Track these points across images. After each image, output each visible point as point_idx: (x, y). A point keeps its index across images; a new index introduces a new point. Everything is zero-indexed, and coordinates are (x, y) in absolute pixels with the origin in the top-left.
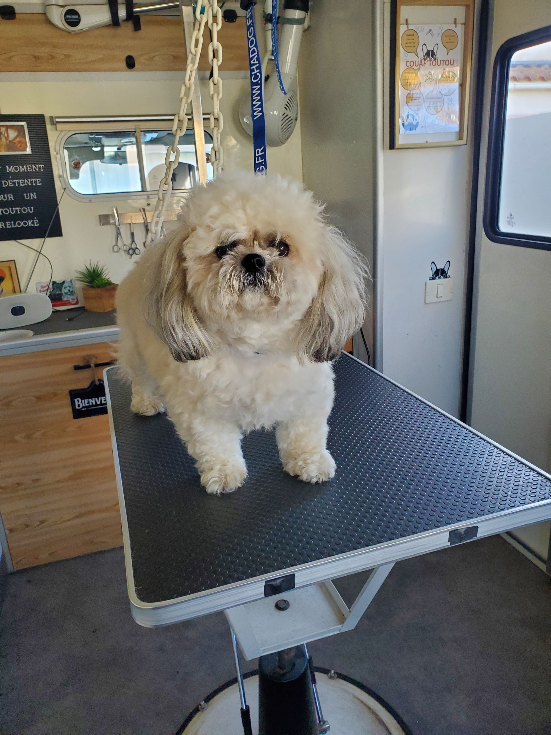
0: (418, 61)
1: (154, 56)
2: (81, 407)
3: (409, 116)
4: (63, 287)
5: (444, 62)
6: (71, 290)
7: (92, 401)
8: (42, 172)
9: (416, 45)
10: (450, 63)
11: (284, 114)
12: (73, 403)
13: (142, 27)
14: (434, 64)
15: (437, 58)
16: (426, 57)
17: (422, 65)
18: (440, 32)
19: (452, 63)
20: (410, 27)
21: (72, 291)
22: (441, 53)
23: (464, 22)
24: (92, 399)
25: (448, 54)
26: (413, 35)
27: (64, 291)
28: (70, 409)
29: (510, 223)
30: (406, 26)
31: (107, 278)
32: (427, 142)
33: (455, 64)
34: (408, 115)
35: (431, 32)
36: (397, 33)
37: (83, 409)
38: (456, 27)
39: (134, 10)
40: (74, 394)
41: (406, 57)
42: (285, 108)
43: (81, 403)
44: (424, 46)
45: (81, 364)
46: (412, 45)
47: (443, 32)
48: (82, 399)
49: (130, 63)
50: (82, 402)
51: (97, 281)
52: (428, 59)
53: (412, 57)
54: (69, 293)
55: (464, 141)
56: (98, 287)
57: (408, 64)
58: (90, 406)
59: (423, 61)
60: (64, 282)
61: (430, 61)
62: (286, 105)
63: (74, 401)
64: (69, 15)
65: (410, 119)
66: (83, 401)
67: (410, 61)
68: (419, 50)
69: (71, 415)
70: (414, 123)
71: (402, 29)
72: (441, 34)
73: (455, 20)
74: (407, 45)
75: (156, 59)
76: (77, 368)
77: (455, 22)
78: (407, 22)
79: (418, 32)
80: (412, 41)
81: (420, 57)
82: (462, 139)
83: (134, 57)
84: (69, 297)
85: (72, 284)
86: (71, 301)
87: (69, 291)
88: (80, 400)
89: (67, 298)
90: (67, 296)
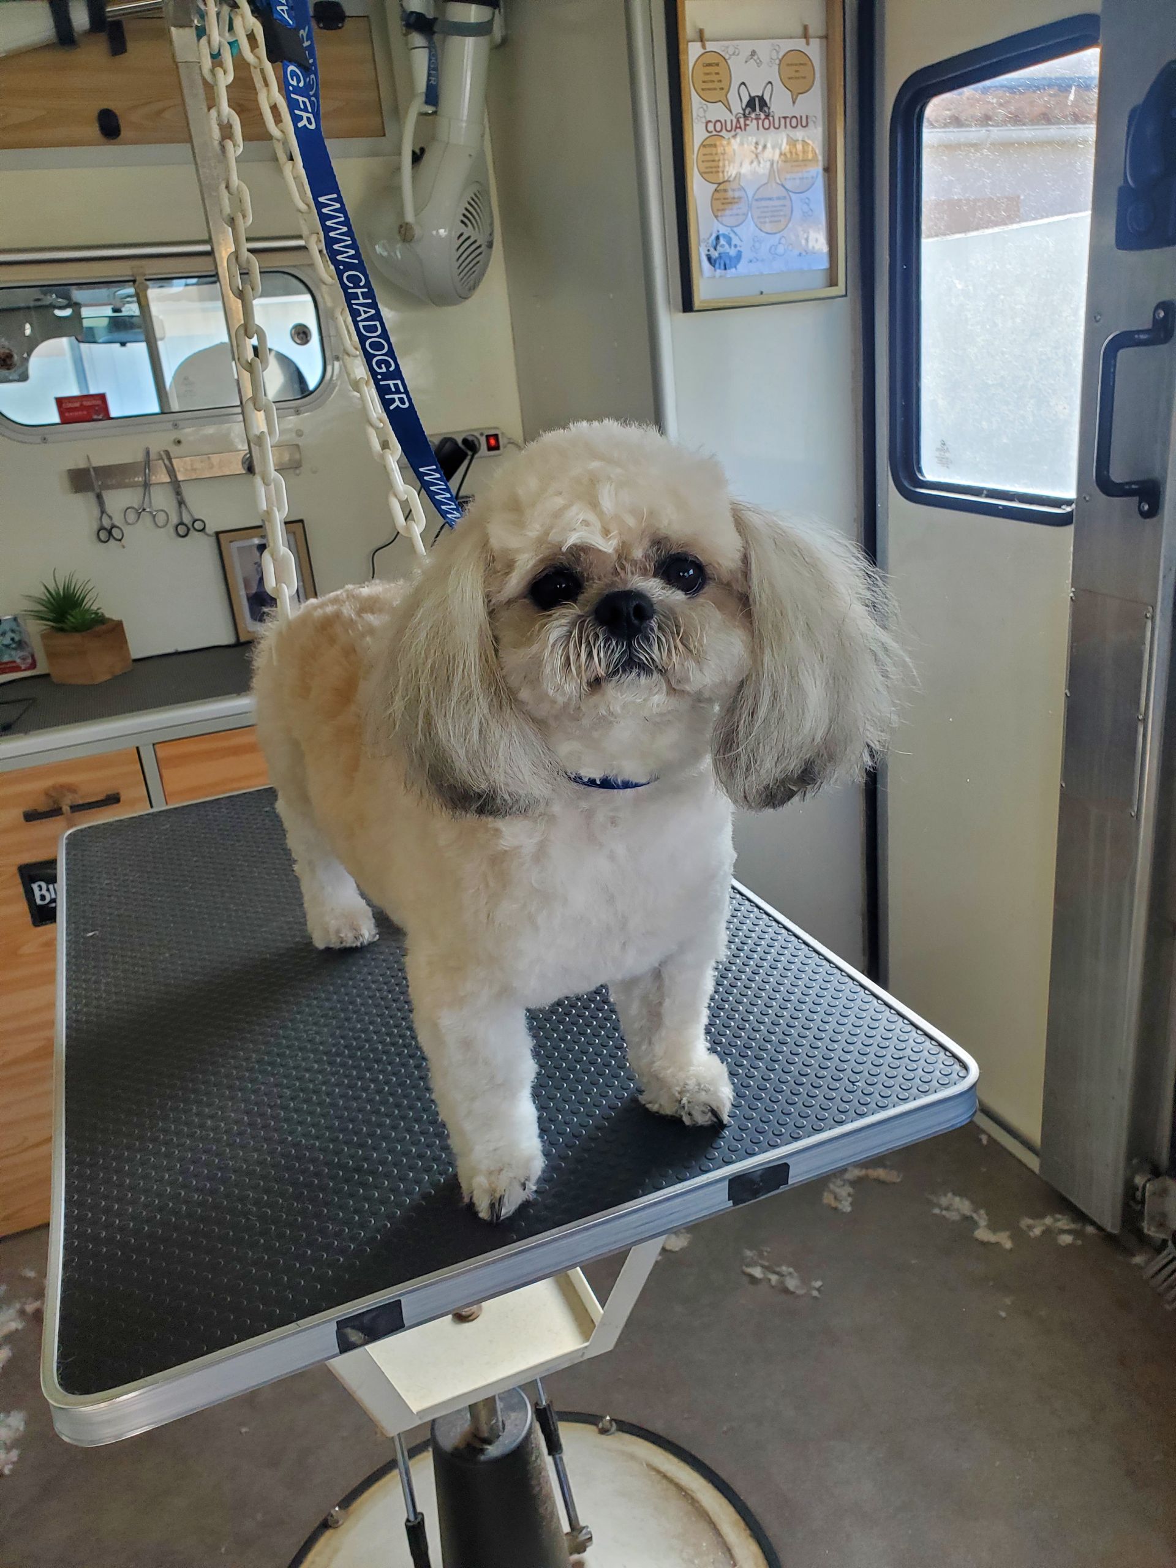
0: (732, 121)
1: (163, 110)
3: (721, 239)
5: (788, 120)
9: (724, 85)
10: (801, 122)
11: (461, 235)
12: (29, 894)
13: (131, 45)
14: (766, 126)
15: (772, 114)
16: (747, 112)
17: (740, 128)
18: (774, 55)
19: (804, 124)
20: (710, 46)
22: (780, 103)
23: (822, 33)
25: (794, 103)
26: (717, 65)
28: (23, 907)
29: (943, 461)
30: (699, 44)
31: (94, 608)
32: (762, 293)
33: (811, 124)
34: (718, 238)
35: (755, 57)
36: (682, 63)
38: (808, 43)
39: (108, 9)
41: (705, 111)
42: (462, 221)
44: (743, 86)
45: (42, 808)
46: (717, 85)
47: (780, 57)
49: (109, 126)
50: (48, 890)
51: (72, 616)
52: (753, 115)
53: (717, 112)
55: (840, 289)
56: (76, 629)
57: (711, 127)
59: (742, 121)
61: (757, 119)
62: (464, 214)
65: (722, 246)
66: (51, 887)
67: (713, 121)
68: (733, 96)
69: (28, 918)
70: (733, 252)
71: (692, 53)
72: (777, 62)
73: (806, 28)
74: (706, 86)
75: (167, 115)
76: (31, 816)
77: (806, 35)
78: (701, 37)
79: (727, 57)
80: (715, 78)
81: (734, 113)
82: (836, 285)
83: (117, 112)
84: (13, 653)
85: (18, 625)
86: (18, 661)
87: (12, 639)
88: (43, 885)
89: (11, 656)
90: (8, 651)
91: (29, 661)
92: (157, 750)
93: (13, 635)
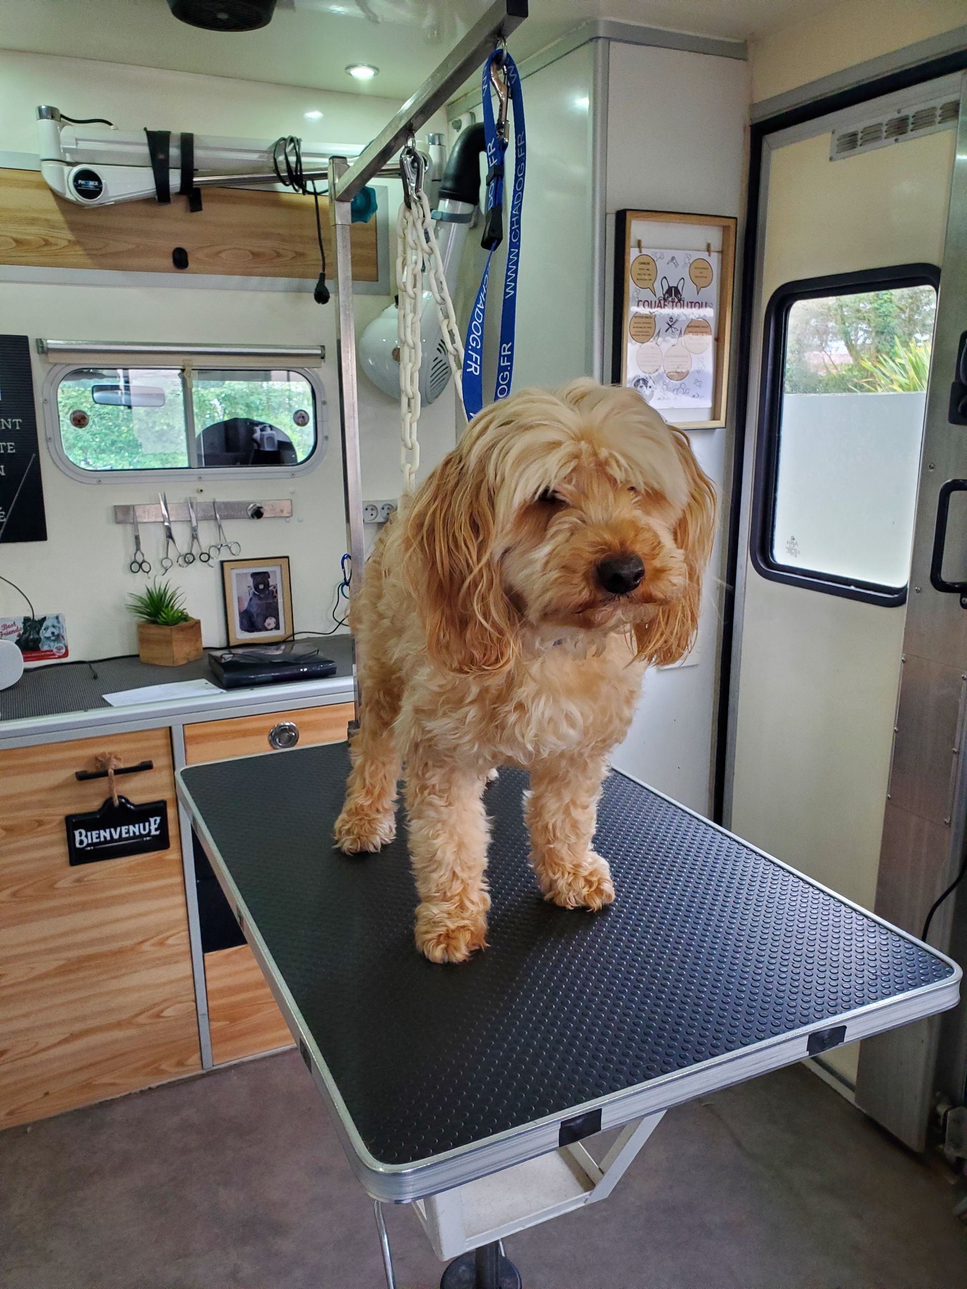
0: (655, 301)
1: (220, 252)
2: (85, 844)
3: (641, 382)
4: (43, 628)
5: (693, 303)
6: (56, 633)
7: (105, 834)
8: (18, 430)
9: (652, 277)
10: (702, 306)
11: (437, 358)
12: (71, 839)
13: (205, 205)
14: (679, 307)
15: (682, 299)
16: (666, 296)
17: (661, 306)
18: (687, 261)
19: (704, 305)
20: (644, 251)
21: (58, 635)
22: (689, 291)
23: (720, 249)
24: (105, 832)
25: (698, 293)
26: (649, 264)
27: (44, 634)
28: (63, 849)
29: (792, 550)
30: (637, 249)
33: (709, 306)
34: (637, 379)
35: (674, 261)
36: (626, 260)
37: (89, 848)
38: (709, 255)
39: (195, 179)
40: (73, 823)
41: (638, 294)
42: (438, 349)
43: (84, 838)
44: (664, 279)
45: (91, 770)
46: (646, 277)
47: (691, 262)
48: (87, 831)
49: (180, 260)
50: (86, 836)
52: (670, 299)
53: (646, 294)
54: (53, 638)
55: (721, 423)
57: (641, 304)
58: (100, 843)
59: (662, 302)
60: (44, 619)
61: (673, 302)
62: (440, 345)
63: (74, 835)
64: (82, 179)
65: (640, 384)
66: (89, 834)
67: (643, 300)
68: (657, 285)
69: (66, 859)
70: (648, 391)
71: (633, 254)
72: (689, 265)
73: (709, 246)
74: (639, 277)
75: (223, 255)
76: (82, 777)
77: (708, 248)
78: (639, 244)
79: (655, 259)
80: (648, 272)
81: (658, 297)
82: (719, 419)
83: (187, 251)
84: (52, 644)
85: (59, 622)
86: (55, 650)
87: (53, 633)
88: (83, 832)
89: (49, 646)
90: (48, 642)
91: (63, 651)
92: (185, 729)
93: (54, 630)
